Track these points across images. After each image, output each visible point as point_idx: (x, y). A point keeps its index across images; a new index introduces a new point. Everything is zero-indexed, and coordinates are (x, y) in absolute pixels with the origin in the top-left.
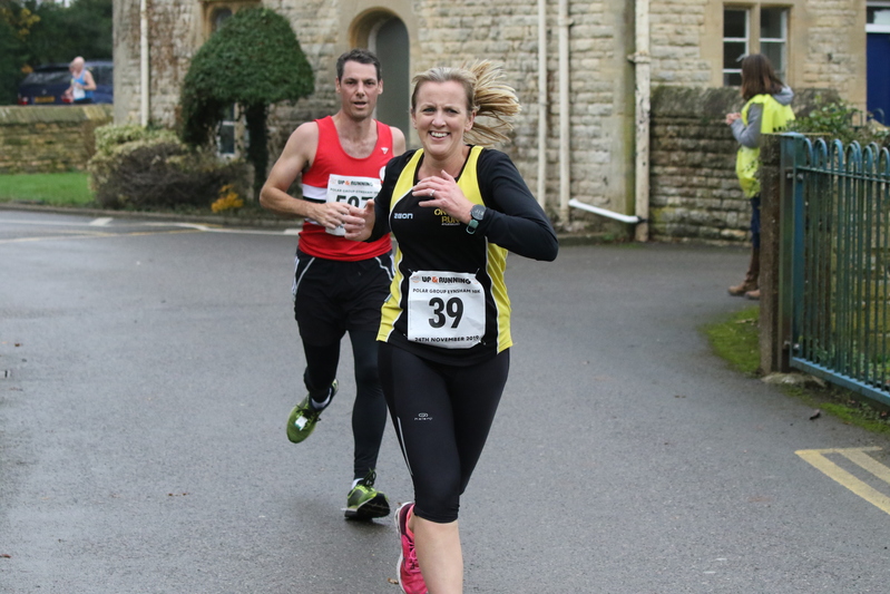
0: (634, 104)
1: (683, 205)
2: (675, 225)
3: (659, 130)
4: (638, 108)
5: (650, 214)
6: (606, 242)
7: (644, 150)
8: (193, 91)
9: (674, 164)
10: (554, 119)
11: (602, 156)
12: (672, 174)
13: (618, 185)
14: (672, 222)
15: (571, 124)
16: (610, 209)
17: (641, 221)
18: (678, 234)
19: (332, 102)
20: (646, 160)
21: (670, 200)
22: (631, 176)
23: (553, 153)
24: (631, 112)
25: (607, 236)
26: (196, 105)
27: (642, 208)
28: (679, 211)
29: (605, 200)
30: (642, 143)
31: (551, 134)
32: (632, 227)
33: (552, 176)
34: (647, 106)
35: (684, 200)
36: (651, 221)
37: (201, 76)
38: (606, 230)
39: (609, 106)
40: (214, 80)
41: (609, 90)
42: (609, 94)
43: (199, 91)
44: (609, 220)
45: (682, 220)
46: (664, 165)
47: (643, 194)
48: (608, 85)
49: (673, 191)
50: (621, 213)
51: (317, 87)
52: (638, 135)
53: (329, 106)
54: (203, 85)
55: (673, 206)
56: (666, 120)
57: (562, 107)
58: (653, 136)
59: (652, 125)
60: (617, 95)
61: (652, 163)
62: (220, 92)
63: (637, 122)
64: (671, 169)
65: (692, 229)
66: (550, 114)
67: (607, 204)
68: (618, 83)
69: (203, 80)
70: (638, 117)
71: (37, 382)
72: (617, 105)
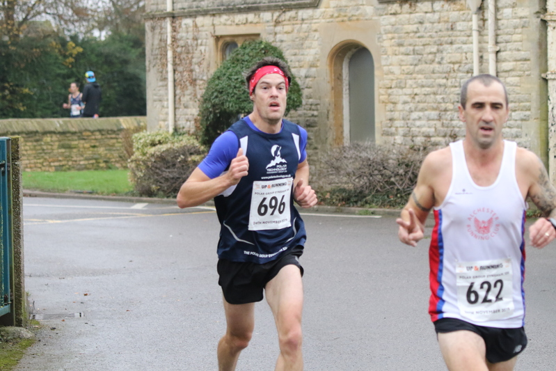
0: (548, 111)
4: (550, 113)
7: (555, 146)
8: (209, 106)
19: (315, 113)
24: (544, 117)
26: (212, 116)
37: (215, 94)
39: (528, 113)
40: (225, 97)
41: (527, 101)
42: (528, 104)
43: (214, 106)
48: (526, 97)
51: (304, 102)
52: (550, 135)
53: (313, 115)
54: (217, 101)
60: (534, 104)
62: (230, 106)
63: (550, 125)
68: (535, 95)
69: (217, 97)
70: (550, 120)
71: (104, 320)
72: (534, 112)
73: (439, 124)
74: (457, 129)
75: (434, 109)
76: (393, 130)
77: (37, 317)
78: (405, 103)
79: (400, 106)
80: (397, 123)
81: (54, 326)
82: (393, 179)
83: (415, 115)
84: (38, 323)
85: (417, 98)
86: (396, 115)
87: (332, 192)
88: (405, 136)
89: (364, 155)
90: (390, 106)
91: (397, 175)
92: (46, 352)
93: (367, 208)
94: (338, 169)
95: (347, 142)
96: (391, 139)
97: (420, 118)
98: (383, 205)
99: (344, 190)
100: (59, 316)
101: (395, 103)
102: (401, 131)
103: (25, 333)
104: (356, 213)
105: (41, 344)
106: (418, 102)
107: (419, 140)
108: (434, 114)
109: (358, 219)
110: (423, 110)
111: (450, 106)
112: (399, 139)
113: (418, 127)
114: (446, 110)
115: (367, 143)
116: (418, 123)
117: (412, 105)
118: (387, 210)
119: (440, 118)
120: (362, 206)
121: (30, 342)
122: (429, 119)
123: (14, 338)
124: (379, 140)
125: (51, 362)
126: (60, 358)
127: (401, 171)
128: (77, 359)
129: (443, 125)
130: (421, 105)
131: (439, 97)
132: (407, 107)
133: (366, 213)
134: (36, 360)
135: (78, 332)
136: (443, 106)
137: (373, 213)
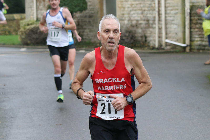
0: (185, 11)
1: (200, 40)
2: (198, 47)
3: (192, 18)
5: (190, 43)
6: (177, 52)
7: (188, 24)
9: (197, 28)
10: (160, 16)
11: (175, 26)
12: (197, 31)
13: (180, 35)
14: (197, 46)
15: (166, 17)
16: (178, 42)
17: (187, 46)
18: (199, 50)
20: (189, 27)
21: (196, 39)
22: (184, 32)
23: (160, 26)
24: (184, 13)
25: (177, 50)
27: (188, 41)
28: (199, 43)
29: (176, 39)
30: (187, 22)
31: (160, 20)
32: (184, 48)
33: (160, 33)
34: (189, 11)
35: (201, 39)
36: (190, 45)
45: (200, 45)
46: (194, 29)
47: (188, 38)
48: (177, 5)
49: (197, 36)
50: (181, 43)
52: (186, 20)
55: (197, 41)
56: (194, 15)
57: (163, 12)
58: (191, 20)
59: (190, 16)
61: (191, 28)
63: (186, 16)
64: (196, 30)
65: (203, 48)
66: (159, 14)
68: (180, 4)
70: (186, 14)
71: (13, 95)
72: (180, 11)
74: (149, 18)
75: (140, 10)
76: (124, 18)
78: (128, 8)
85: (133, 6)
86: (125, 12)
91: (125, 36)
102: (127, 19)
107: (134, 22)
111: (146, 9)
112: (126, 22)
116: (134, 16)
117: (131, 9)
122: (138, 14)
130: (135, 9)
131: (142, 5)
135: (2, 100)
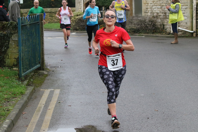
4: (193, 7)
5: (196, 30)
6: (187, 37)
7: (195, 16)
13: (189, 24)
16: (187, 29)
17: (194, 32)
20: (195, 18)
22: (192, 22)
25: (187, 35)
27: (194, 29)
29: (186, 27)
30: (194, 15)
32: (192, 33)
34: (195, 7)
36: (196, 32)
38: (186, 34)
39: (187, 7)
41: (187, 3)
42: (187, 4)
44: (187, 32)
47: (195, 26)
50: (190, 30)
52: (193, 13)
58: (197, 13)
59: (197, 11)
60: (189, 4)
61: (197, 19)
62: (100, 4)
63: (193, 10)
67: (187, 28)
68: (189, 1)
70: (193, 9)
71: (68, 68)
72: (189, 6)
73: (161, 10)
74: (166, 11)
75: (159, 5)
76: (147, 11)
77: (48, 67)
78: (151, 3)
79: (149, 5)
80: (149, 9)
81: (53, 70)
82: (147, 26)
83: (154, 7)
84: (48, 69)
85: (155, 2)
86: (148, 7)
87: (130, 29)
88: (151, 13)
89: (139, 18)
90: (147, 4)
91: (149, 24)
92: (52, 79)
93: (140, 34)
94: (132, 23)
95: (134, 15)
96: (147, 14)
97: (155, 8)
98: (145, 33)
99: (133, 29)
100: (54, 67)
101: (148, 4)
102: (150, 12)
103: (45, 73)
104: (137, 36)
105: (50, 76)
106: (155, 3)
107: (155, 14)
108: (159, 7)
109: (138, 37)
110: (156, 6)
111: (164, 5)
112: (149, 14)
113: (155, 11)
114: (163, 6)
115: (140, 15)
116: (155, 9)
117: (153, 4)
118: (146, 35)
119: (161, 8)
120: (139, 33)
121: (47, 75)
122: (158, 8)
123: (42, 74)
124: (143, 14)
125: (54, 82)
126: (56, 81)
127: (150, 23)
128: (61, 81)
129: (162, 10)
130: (156, 4)
131: (161, 2)
132: (152, 5)
133: (140, 35)
134: (49, 81)
135: (61, 72)
136: (162, 4)
137: (142, 36)
